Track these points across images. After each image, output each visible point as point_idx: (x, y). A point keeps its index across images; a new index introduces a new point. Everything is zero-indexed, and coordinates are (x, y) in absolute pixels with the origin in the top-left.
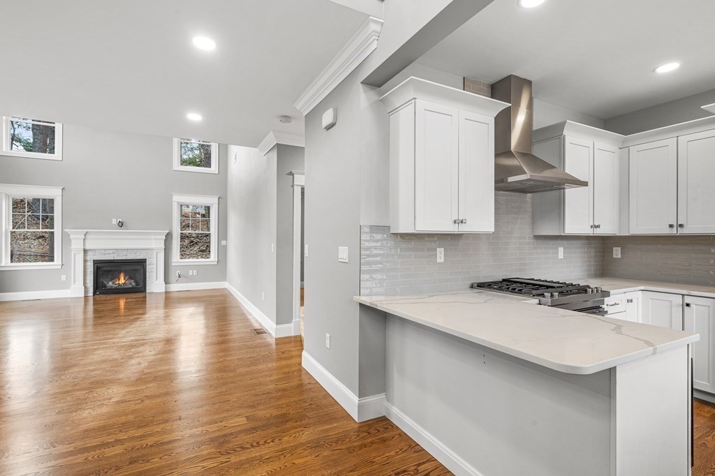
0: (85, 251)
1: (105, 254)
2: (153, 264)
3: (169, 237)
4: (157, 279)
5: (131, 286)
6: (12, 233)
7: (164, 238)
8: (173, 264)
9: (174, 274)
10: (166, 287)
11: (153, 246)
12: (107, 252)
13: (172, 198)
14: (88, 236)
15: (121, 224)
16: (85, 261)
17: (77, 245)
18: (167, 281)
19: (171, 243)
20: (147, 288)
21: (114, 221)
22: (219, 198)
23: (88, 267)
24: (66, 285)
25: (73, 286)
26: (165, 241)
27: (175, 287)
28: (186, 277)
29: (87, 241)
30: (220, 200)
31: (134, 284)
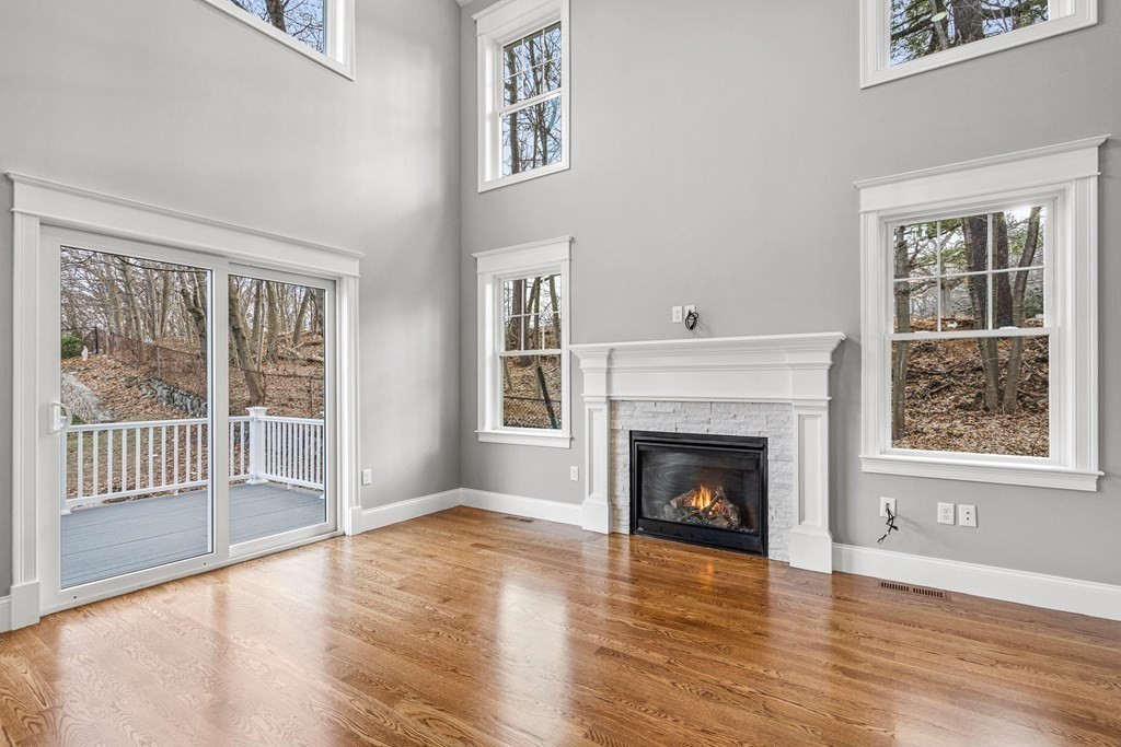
0: (612, 404)
1: (655, 415)
2: (790, 460)
3: (845, 357)
4: (801, 519)
5: (725, 524)
6: (506, 360)
7: (828, 361)
8: (865, 468)
9: (869, 509)
10: (835, 555)
11: (788, 394)
12: (660, 408)
13: (856, 202)
14: (617, 364)
15: (692, 321)
16: (612, 432)
17: (594, 389)
18: (839, 530)
19: (854, 385)
20: (772, 542)
21: (678, 315)
22: (1102, 147)
23: (619, 451)
24: (574, 495)
25: (587, 500)
26: (833, 372)
27: (874, 562)
28: (919, 528)
29: (616, 376)
30: (1112, 152)
31: (734, 518)
